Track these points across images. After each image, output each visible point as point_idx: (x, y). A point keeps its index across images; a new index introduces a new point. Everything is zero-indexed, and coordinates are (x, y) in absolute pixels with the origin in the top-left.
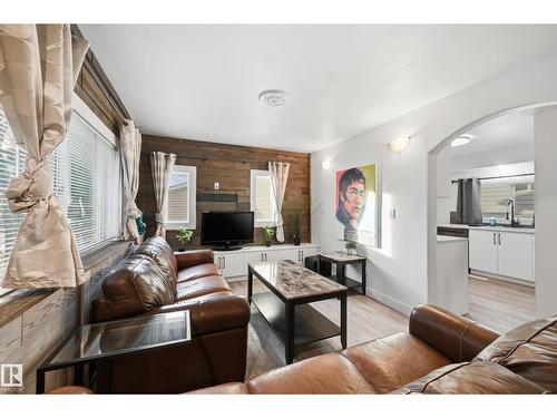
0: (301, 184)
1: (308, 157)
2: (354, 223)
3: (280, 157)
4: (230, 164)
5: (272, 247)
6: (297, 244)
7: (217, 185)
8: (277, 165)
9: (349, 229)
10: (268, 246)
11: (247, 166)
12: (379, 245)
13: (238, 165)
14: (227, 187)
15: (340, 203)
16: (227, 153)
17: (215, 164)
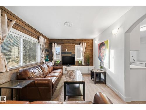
0: (90, 48)
1: (93, 40)
2: (103, 60)
3: (83, 41)
4: (69, 44)
5: (81, 66)
6: (88, 66)
7: (66, 50)
8: (82, 43)
9: (101, 62)
10: (80, 66)
11: (74, 44)
12: (110, 68)
13: (72, 44)
14: (68, 50)
15: (99, 54)
16: (69, 41)
17: (66, 44)
